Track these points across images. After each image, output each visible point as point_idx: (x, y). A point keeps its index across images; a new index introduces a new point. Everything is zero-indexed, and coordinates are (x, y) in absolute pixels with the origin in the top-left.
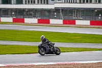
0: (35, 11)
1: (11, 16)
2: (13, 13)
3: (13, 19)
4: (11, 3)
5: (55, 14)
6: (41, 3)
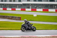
2: (56, 7)
3: (56, 10)
4: (54, 1)
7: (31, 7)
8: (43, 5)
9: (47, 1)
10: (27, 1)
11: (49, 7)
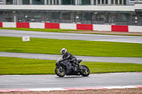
0: (108, 14)
1: (75, 20)
2: (77, 17)
3: (78, 25)
4: (73, 4)
5: (136, 18)
6: (117, 3)
7: (15, 19)
8: (45, 12)
9: (54, 4)
10: (7, 4)
11: (61, 17)
